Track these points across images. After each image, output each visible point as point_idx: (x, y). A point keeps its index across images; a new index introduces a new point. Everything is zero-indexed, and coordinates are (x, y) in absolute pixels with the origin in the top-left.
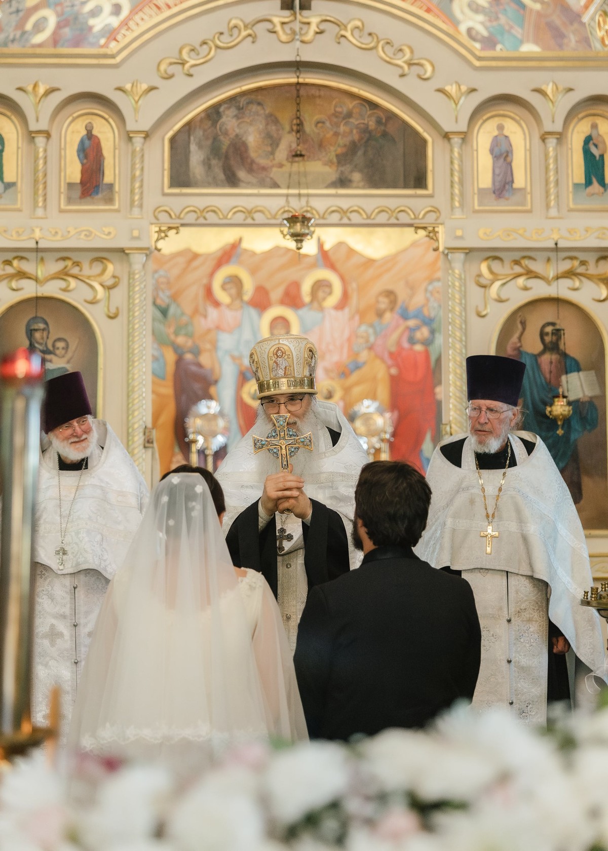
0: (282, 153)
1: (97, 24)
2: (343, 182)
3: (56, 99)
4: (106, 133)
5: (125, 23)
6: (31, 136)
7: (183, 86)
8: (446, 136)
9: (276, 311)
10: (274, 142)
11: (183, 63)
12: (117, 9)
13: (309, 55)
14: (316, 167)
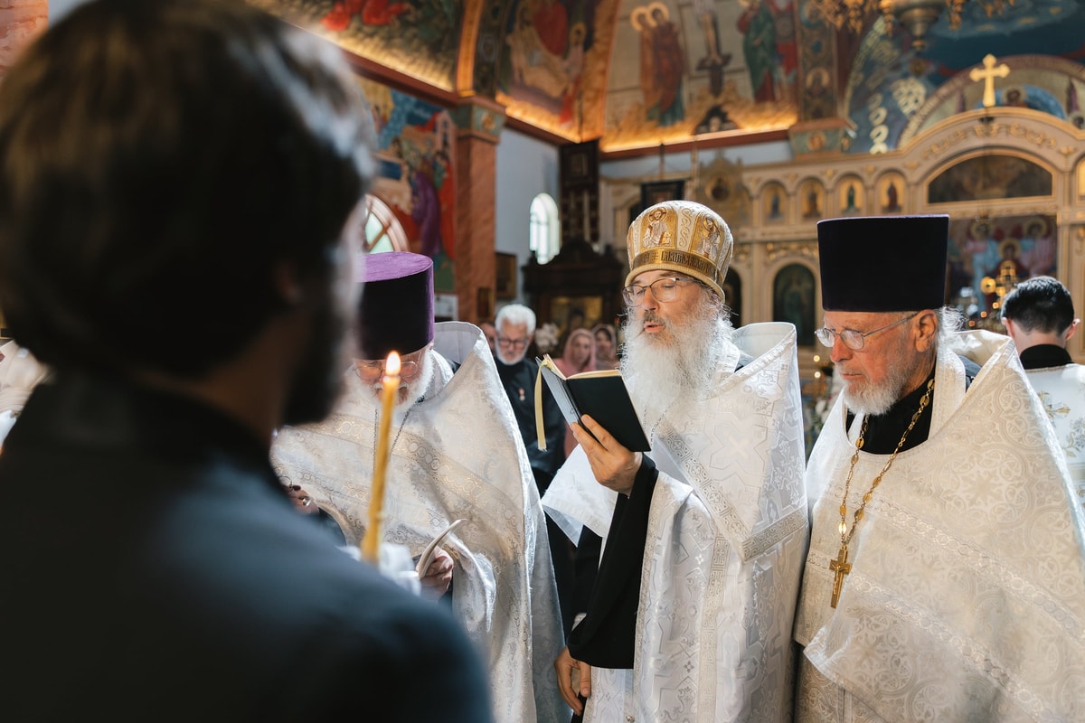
0: (980, 185)
1: (906, 110)
2: (1009, 195)
3: (876, 174)
4: (900, 185)
5: (921, 108)
6: (866, 189)
7: (932, 162)
8: (1062, 172)
9: (1007, 241)
10: (975, 181)
11: (931, 151)
12: (916, 101)
13: (992, 141)
14: (997, 190)
